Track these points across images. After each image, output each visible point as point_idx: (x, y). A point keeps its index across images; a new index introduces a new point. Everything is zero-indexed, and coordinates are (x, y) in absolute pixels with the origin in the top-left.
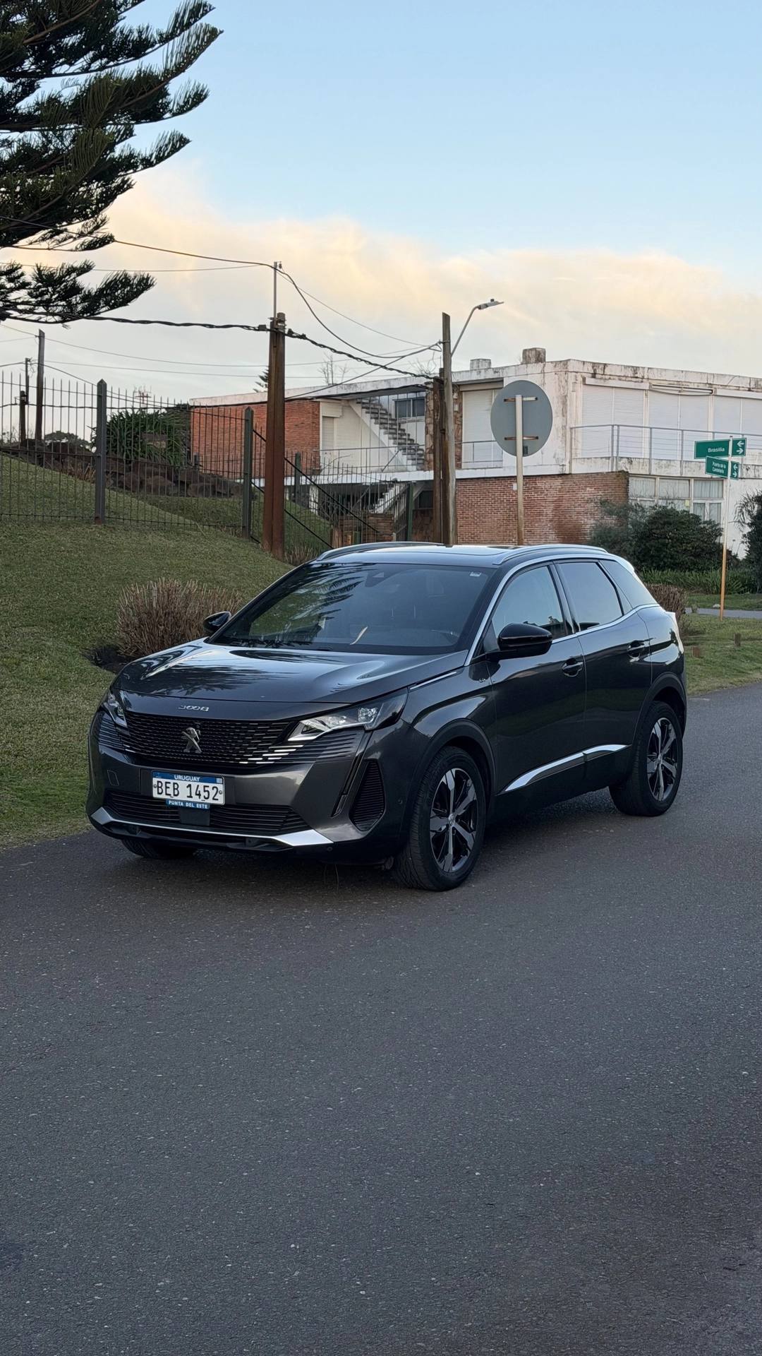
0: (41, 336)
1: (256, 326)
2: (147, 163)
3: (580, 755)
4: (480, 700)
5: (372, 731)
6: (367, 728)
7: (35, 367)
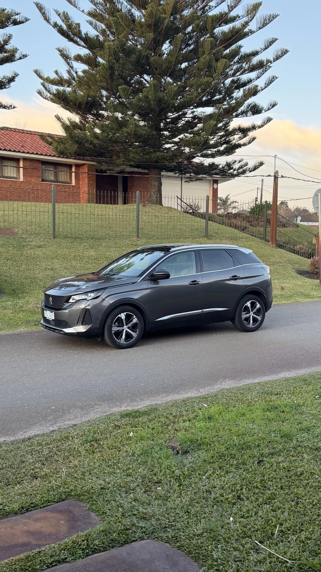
0: (263, 180)
1: (267, 175)
2: (259, 127)
3: (201, 311)
4: (149, 291)
5: (89, 300)
6: (88, 299)
7: (260, 190)
